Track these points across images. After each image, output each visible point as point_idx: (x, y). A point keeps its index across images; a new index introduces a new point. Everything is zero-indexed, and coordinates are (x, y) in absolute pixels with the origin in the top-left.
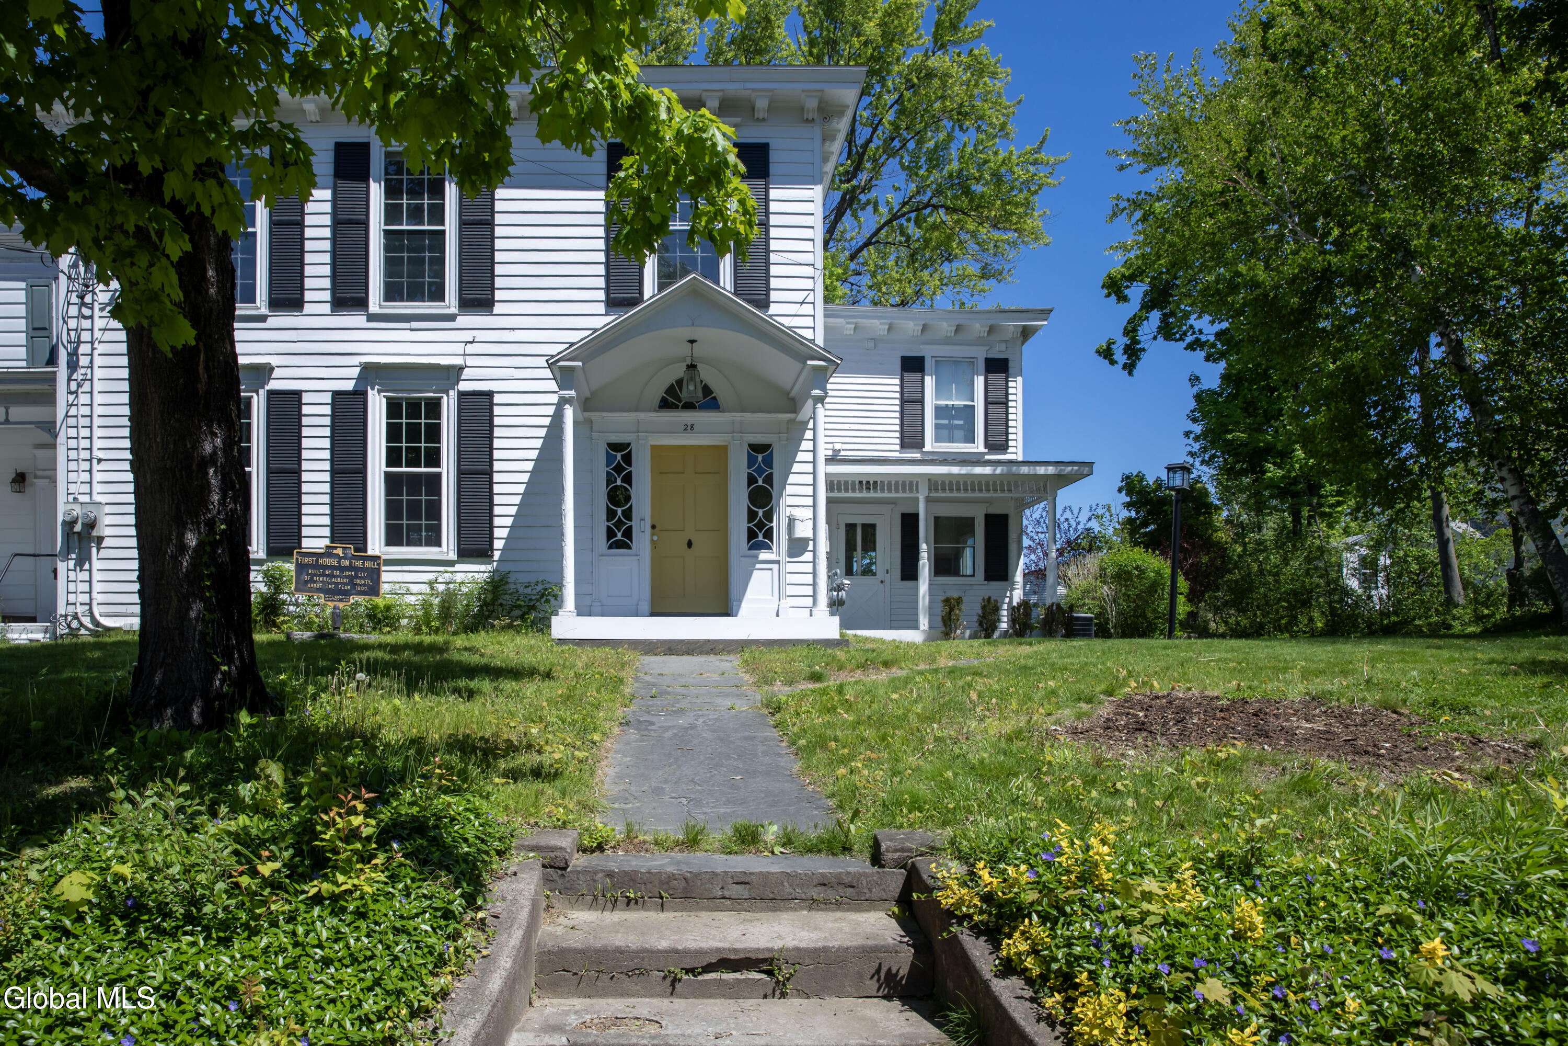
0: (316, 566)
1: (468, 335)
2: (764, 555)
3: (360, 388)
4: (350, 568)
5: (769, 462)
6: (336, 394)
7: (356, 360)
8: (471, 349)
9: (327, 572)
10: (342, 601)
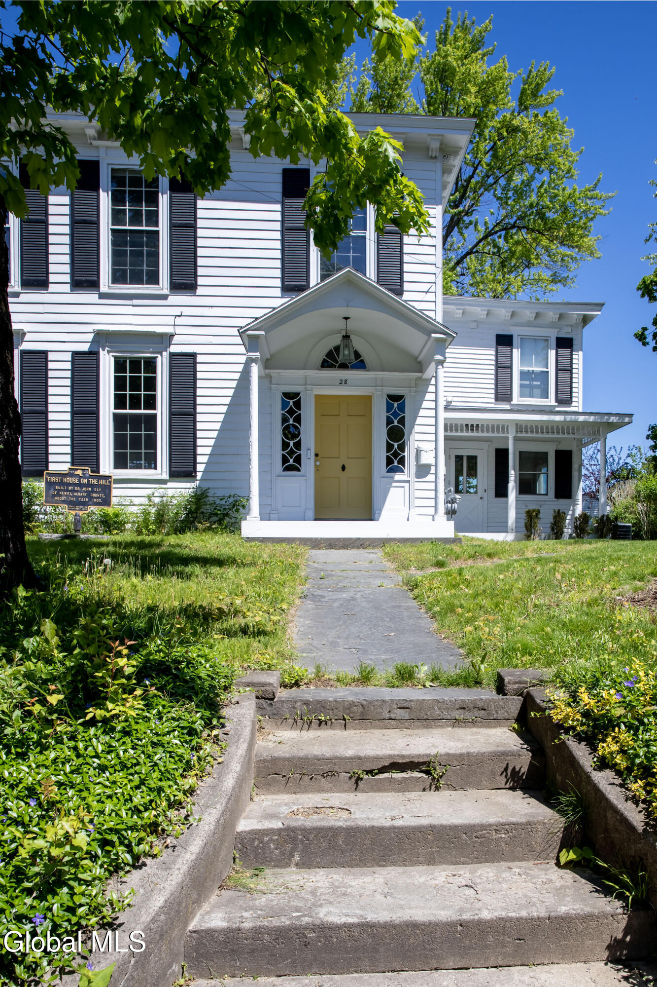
0: (62, 483)
1: (177, 311)
2: (398, 476)
3: (94, 350)
4: (88, 485)
5: (402, 408)
6: (75, 354)
7: (91, 328)
8: (179, 321)
9: (70, 488)
10: (81, 510)
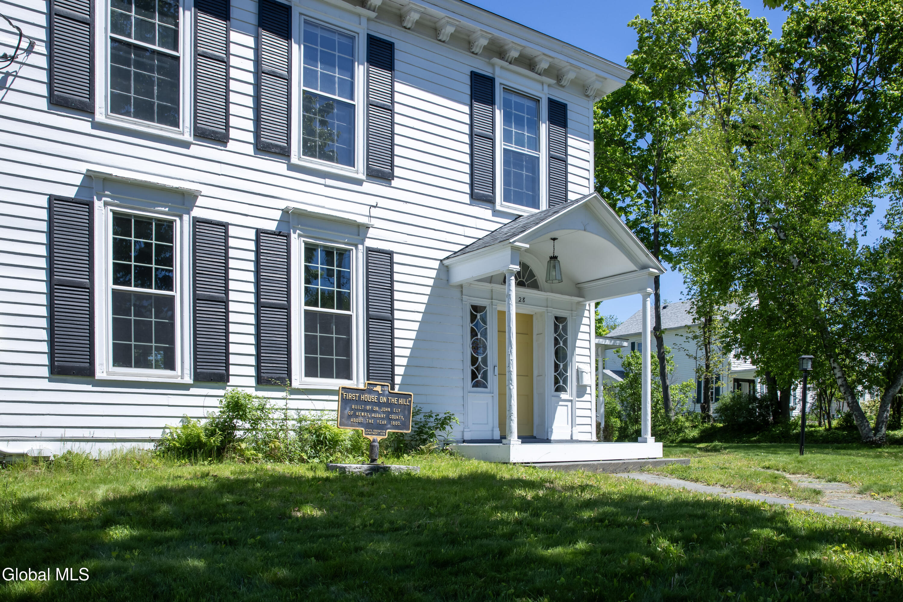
1: (372, 201)
2: (563, 396)
3: (284, 232)
4: (388, 404)
6: (259, 232)
8: (375, 212)
9: (368, 407)
10: (379, 434)
